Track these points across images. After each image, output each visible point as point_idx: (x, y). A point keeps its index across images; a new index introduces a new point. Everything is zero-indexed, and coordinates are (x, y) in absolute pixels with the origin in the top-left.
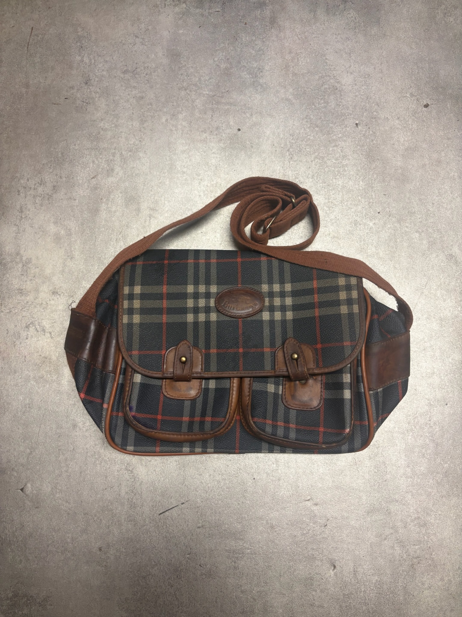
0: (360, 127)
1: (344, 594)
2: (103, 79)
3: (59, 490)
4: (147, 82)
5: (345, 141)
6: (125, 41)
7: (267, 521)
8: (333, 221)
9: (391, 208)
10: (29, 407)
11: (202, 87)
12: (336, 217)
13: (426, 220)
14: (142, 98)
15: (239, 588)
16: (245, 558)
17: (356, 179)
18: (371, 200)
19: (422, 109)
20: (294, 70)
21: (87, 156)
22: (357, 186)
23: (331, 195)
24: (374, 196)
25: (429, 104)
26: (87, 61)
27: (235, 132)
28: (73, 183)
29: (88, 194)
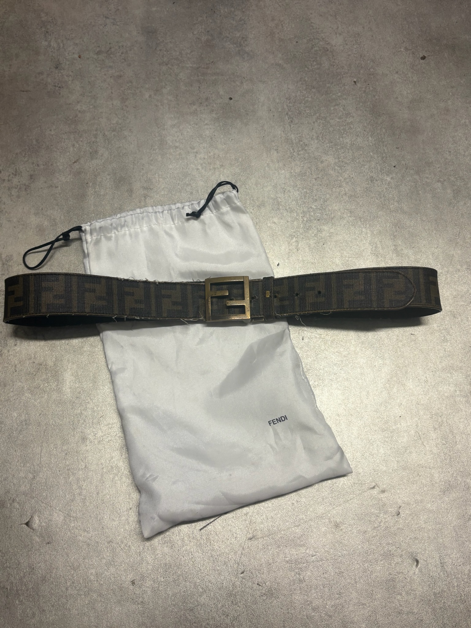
0: (359, 85)
1: (435, 594)
2: (75, 61)
3: (73, 517)
4: (123, 60)
5: (345, 99)
6: (95, 22)
7: (329, 519)
8: (348, 180)
9: (406, 161)
10: (26, 424)
11: (184, 61)
12: (350, 176)
13: (446, 169)
14: (120, 76)
15: (309, 605)
16: (311, 567)
17: (364, 135)
18: (384, 155)
19: (419, 61)
20: (280, 36)
21: (66, 140)
22: (366, 142)
23: (340, 154)
24: (386, 151)
25: (426, 56)
26: (55, 45)
27: (226, 101)
28: (53, 170)
29: (72, 180)
